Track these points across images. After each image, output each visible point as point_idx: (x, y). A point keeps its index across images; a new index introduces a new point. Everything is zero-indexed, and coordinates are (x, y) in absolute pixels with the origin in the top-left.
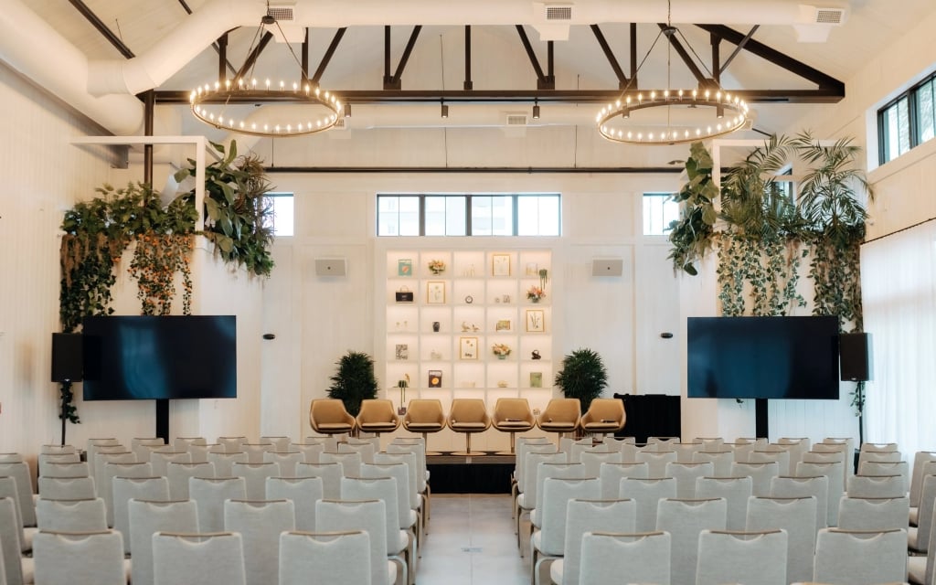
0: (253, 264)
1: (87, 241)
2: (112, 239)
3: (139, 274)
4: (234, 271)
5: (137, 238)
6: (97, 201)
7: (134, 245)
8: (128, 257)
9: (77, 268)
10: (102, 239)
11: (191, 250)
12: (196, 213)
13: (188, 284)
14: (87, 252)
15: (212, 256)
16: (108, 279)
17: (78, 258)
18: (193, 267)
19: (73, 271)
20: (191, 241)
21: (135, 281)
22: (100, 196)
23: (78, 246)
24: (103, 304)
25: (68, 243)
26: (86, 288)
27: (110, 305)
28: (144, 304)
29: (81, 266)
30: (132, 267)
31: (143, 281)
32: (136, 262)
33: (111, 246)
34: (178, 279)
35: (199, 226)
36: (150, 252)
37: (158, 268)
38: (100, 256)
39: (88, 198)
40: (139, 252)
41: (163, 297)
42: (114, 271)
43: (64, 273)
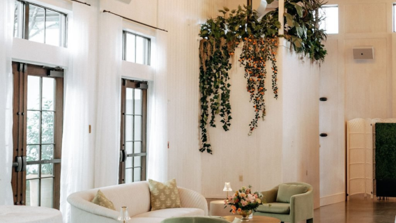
0: (313, 53)
1: (214, 44)
2: (229, 41)
3: (245, 63)
4: (302, 58)
5: (244, 40)
6: (220, 18)
7: (242, 44)
8: (238, 52)
9: (209, 59)
10: (223, 41)
11: (277, 47)
12: (279, 24)
13: (275, 68)
14: (215, 49)
15: (289, 50)
16: (227, 65)
17: (209, 53)
18: (277, 58)
19: (206, 61)
20: (276, 41)
21: (243, 67)
22: (221, 14)
23: (209, 45)
24: (224, 81)
25: (203, 44)
26: (215, 71)
27: (228, 82)
28: (249, 81)
29: (211, 58)
30: (241, 58)
31: (248, 67)
32: (243, 55)
33: (228, 45)
34: (268, 66)
35: (281, 32)
36: (251, 48)
37: (257, 59)
38: (222, 52)
39: (215, 16)
40: (246, 49)
41: (260, 77)
42: (230, 60)
43: (202, 63)
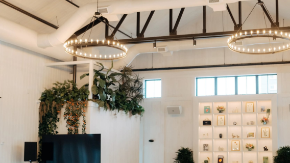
1: (49, 105)
2: (58, 104)
3: (67, 118)
4: (115, 114)
5: (67, 103)
6: (54, 88)
7: (65, 106)
8: (63, 110)
9: (45, 115)
10: (54, 103)
11: (86, 107)
12: (89, 92)
13: (84, 121)
14: (48, 109)
15: (98, 109)
16: (56, 119)
17: (45, 111)
18: (86, 114)
19: (43, 117)
20: (87, 104)
21: (66, 120)
22: (55, 86)
23: (45, 107)
24: (54, 129)
25: (42, 105)
26: (48, 123)
27: (57, 130)
28: (68, 129)
29: (46, 114)
30: (65, 114)
31: (69, 120)
32: (66, 112)
33: (57, 106)
34: (81, 119)
35: (90, 97)
36: (71, 108)
37: (74, 115)
38: (53, 110)
39: (50, 86)
40: (68, 109)
41: (75, 127)
42: (58, 116)
43: (40, 118)
